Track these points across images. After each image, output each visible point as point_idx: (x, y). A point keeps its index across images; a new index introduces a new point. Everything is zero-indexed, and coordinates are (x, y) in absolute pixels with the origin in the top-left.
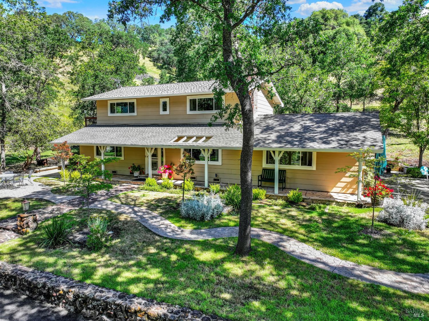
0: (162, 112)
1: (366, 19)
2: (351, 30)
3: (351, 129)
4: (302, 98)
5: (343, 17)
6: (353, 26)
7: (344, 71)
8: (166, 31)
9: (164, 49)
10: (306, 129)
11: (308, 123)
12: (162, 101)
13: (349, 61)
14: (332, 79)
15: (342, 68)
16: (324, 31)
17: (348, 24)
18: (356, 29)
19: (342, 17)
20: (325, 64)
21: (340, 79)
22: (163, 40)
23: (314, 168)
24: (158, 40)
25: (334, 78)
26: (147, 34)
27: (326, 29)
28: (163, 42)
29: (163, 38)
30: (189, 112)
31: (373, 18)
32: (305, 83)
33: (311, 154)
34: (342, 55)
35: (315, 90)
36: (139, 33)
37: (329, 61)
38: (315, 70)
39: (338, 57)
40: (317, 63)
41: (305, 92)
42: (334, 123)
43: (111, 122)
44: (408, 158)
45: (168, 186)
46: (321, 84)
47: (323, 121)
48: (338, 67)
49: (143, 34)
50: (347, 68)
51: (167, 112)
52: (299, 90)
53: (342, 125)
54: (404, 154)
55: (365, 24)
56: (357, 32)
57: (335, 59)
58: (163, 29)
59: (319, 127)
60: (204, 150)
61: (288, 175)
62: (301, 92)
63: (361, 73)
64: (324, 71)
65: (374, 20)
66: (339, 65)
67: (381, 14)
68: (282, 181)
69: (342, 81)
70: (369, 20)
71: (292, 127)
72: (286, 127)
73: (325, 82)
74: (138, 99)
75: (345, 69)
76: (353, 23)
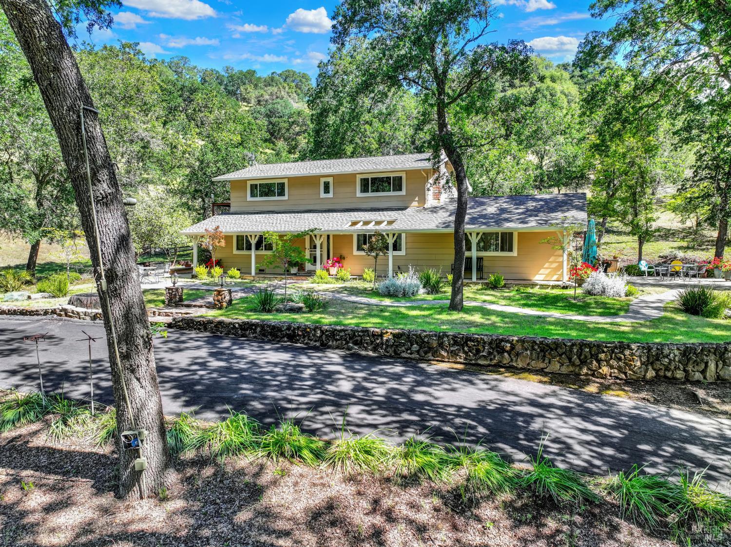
0: (323, 195)
1: (581, 71)
2: (558, 87)
3: (553, 210)
4: (493, 182)
5: (546, 69)
6: (561, 83)
7: (547, 148)
8: (265, 81)
9: (263, 110)
10: (503, 211)
11: (505, 206)
12: (323, 180)
13: (554, 134)
14: (533, 159)
15: (545, 143)
16: (518, 89)
17: (553, 80)
18: (565, 87)
19: (544, 69)
20: (523, 137)
21: (542, 158)
22: (262, 96)
23: (515, 253)
24: (253, 94)
25: (534, 156)
26: (233, 86)
27: (521, 86)
28: (261, 99)
29: (262, 92)
30: (359, 194)
31: (590, 70)
32: (497, 162)
33: (511, 234)
34: (545, 126)
35: (510, 172)
36: (220, 84)
37: (527, 133)
38: (510, 144)
39: (539, 129)
40: (513, 136)
41: (498, 173)
42: (534, 204)
43: (251, 209)
44: (629, 258)
45: (345, 278)
46: (518, 164)
47: (522, 203)
48: (540, 142)
49: (226, 85)
50: (552, 144)
51: (331, 195)
52: (490, 170)
53: (542, 206)
54: (625, 252)
55: (579, 78)
56: (566, 91)
57: (535, 132)
58: (260, 78)
59: (516, 209)
60: (388, 235)
61: (485, 263)
62: (492, 174)
63: (571, 150)
64: (520, 147)
65: (592, 73)
66: (540, 139)
67: (602, 64)
68: (480, 269)
69: (546, 161)
70: (585, 72)
71: (485, 209)
72: (479, 209)
73: (522, 161)
74: (290, 179)
75: (549, 145)
76: (561, 79)
